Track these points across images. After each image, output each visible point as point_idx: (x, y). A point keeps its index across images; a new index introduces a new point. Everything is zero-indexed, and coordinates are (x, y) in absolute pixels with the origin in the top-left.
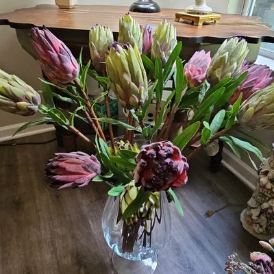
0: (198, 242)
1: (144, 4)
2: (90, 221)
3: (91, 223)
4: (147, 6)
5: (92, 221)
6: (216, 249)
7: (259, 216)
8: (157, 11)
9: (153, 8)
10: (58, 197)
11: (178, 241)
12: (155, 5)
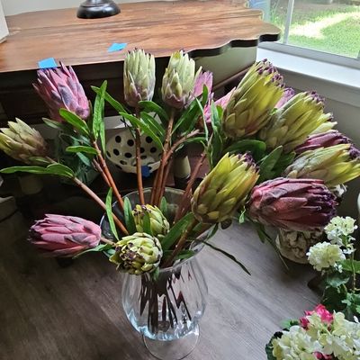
0: (238, 289)
1: (96, 5)
2: (102, 308)
3: (104, 310)
4: (101, 9)
5: (105, 306)
6: (259, 291)
7: (297, 240)
8: (116, 12)
9: (109, 9)
10: (48, 290)
11: (215, 296)
12: (112, 5)
